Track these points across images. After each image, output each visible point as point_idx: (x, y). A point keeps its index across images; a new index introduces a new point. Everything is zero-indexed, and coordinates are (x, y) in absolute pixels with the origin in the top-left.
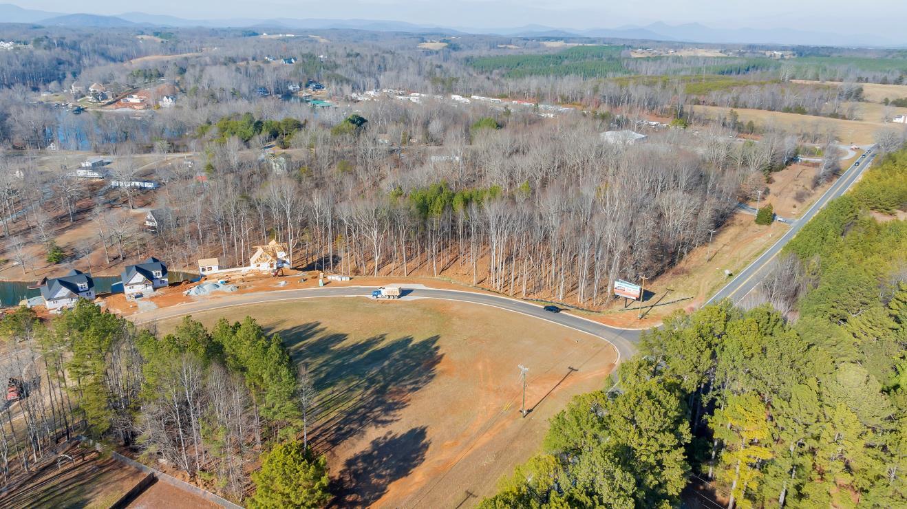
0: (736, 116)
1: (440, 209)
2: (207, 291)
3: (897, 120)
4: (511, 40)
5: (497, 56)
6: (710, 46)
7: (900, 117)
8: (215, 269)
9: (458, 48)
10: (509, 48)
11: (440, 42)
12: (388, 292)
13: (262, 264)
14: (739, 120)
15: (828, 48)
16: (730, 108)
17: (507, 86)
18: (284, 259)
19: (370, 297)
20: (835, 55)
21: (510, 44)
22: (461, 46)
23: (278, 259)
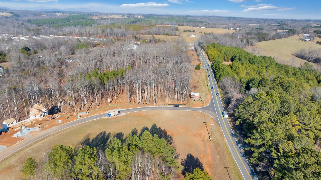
0: (154, 37)
1: (107, 80)
2: (26, 133)
3: (191, 36)
4: (41, 13)
5: (42, 19)
6: (117, 14)
7: (192, 35)
8: (14, 123)
9: (19, 16)
10: (41, 16)
11: (8, 13)
12: (114, 114)
13: (37, 116)
14: (155, 38)
15: (152, 15)
16: (152, 35)
17: (65, 31)
18: (45, 112)
19: (106, 117)
20: (155, 17)
21: (41, 14)
22: (20, 15)
23: (43, 112)
